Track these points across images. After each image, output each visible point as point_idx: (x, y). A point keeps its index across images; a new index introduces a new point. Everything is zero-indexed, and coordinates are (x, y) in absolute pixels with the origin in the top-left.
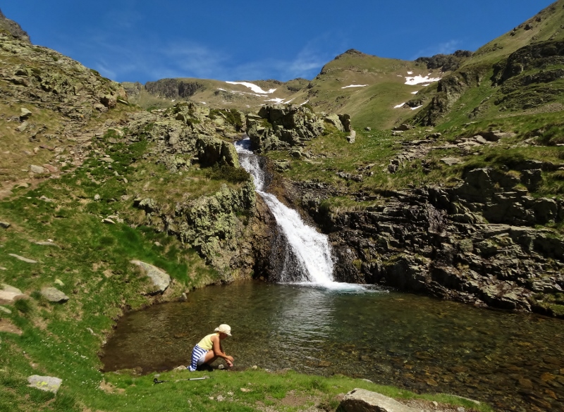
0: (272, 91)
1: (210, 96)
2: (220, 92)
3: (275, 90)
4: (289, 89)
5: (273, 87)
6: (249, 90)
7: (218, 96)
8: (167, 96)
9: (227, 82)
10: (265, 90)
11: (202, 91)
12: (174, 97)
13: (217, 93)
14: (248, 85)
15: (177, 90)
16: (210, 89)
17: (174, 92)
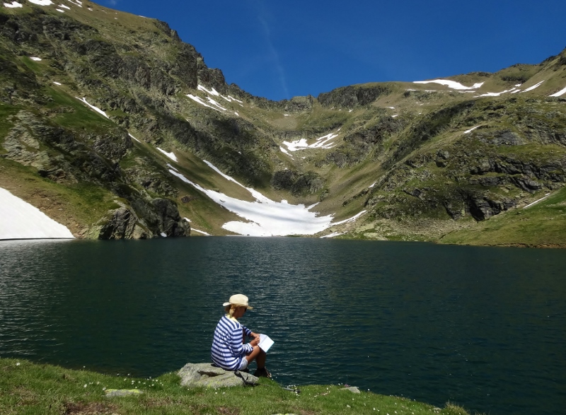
0: (477, 85)
1: (398, 100)
2: (411, 94)
3: (482, 83)
4: (504, 79)
5: (478, 81)
6: (446, 87)
7: (409, 98)
8: (344, 106)
9: (415, 82)
10: (469, 86)
11: (387, 94)
12: (352, 107)
13: (407, 94)
14: (443, 82)
15: (355, 98)
16: (396, 91)
17: (351, 100)
